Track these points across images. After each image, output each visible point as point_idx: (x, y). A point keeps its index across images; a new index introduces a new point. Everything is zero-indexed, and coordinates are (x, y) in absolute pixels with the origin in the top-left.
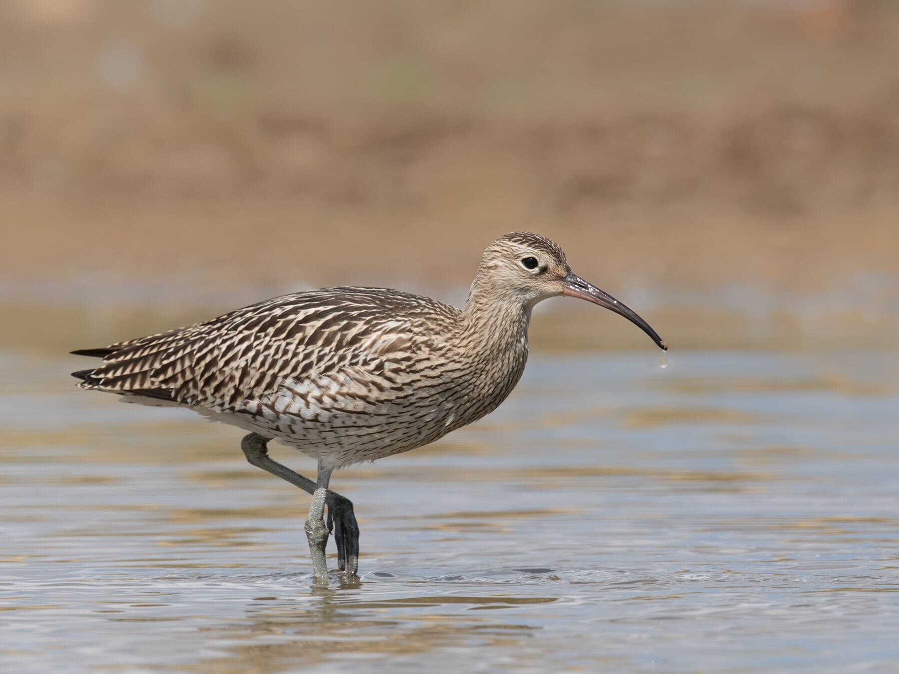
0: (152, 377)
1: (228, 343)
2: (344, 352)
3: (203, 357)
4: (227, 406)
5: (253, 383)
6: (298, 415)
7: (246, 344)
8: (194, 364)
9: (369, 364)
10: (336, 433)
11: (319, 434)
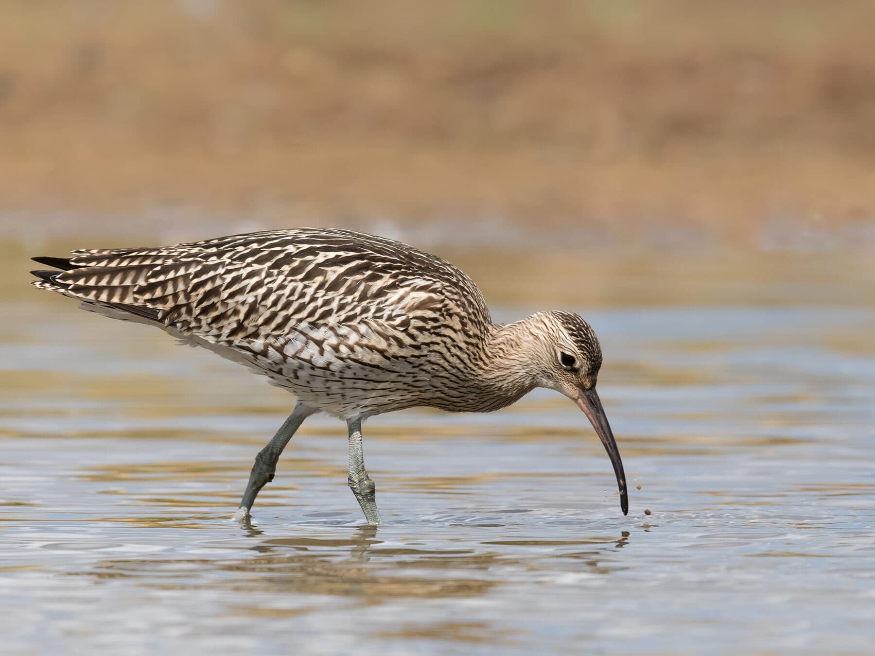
0: (135, 293)
1: (234, 274)
2: (367, 303)
3: (202, 284)
4: (224, 338)
5: (261, 321)
6: (309, 361)
7: (255, 279)
8: (189, 289)
9: (395, 320)
10: (343, 383)
11: (325, 382)
